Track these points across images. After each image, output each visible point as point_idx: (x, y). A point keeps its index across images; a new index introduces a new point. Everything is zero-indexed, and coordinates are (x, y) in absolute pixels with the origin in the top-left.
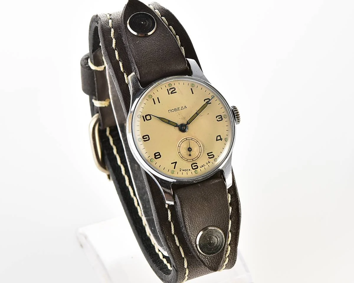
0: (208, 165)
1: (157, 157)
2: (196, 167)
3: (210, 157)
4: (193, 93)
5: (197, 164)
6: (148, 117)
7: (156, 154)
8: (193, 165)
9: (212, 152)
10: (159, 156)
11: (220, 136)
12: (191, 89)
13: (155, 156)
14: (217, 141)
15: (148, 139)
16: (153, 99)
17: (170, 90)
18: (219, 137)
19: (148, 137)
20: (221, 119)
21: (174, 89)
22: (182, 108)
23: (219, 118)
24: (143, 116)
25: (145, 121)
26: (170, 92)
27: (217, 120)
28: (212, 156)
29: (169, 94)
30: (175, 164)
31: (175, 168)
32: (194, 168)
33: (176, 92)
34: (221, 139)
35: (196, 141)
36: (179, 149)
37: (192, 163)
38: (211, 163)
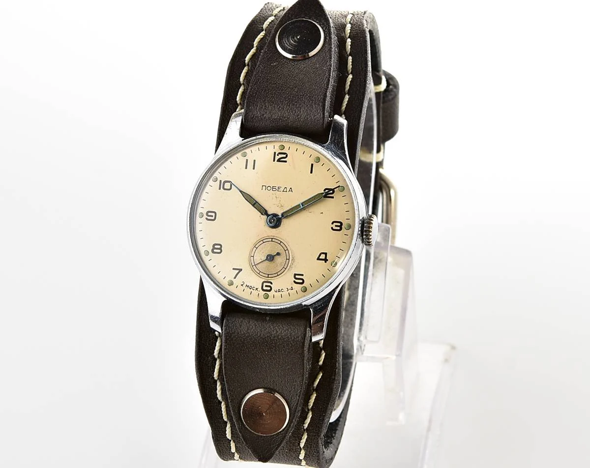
0: (289, 291)
1: (215, 251)
2: (269, 288)
3: (297, 281)
4: (311, 172)
5: (271, 283)
6: (227, 186)
7: (216, 247)
8: (265, 284)
9: (302, 275)
10: (219, 251)
11: (326, 254)
12: (312, 165)
13: (214, 248)
14: (317, 259)
15: (213, 218)
16: (247, 160)
17: (278, 155)
18: (324, 255)
19: (214, 216)
20: (339, 228)
21: (285, 156)
22: (285, 190)
23: (336, 226)
24: (221, 181)
25: (220, 189)
26: (277, 158)
27: (332, 228)
28: (301, 281)
29: (274, 161)
30: (238, 271)
31: (235, 278)
32: (265, 288)
33: (286, 162)
34: (326, 260)
35: (286, 249)
36: (254, 251)
37: (264, 280)
38: (294, 291)
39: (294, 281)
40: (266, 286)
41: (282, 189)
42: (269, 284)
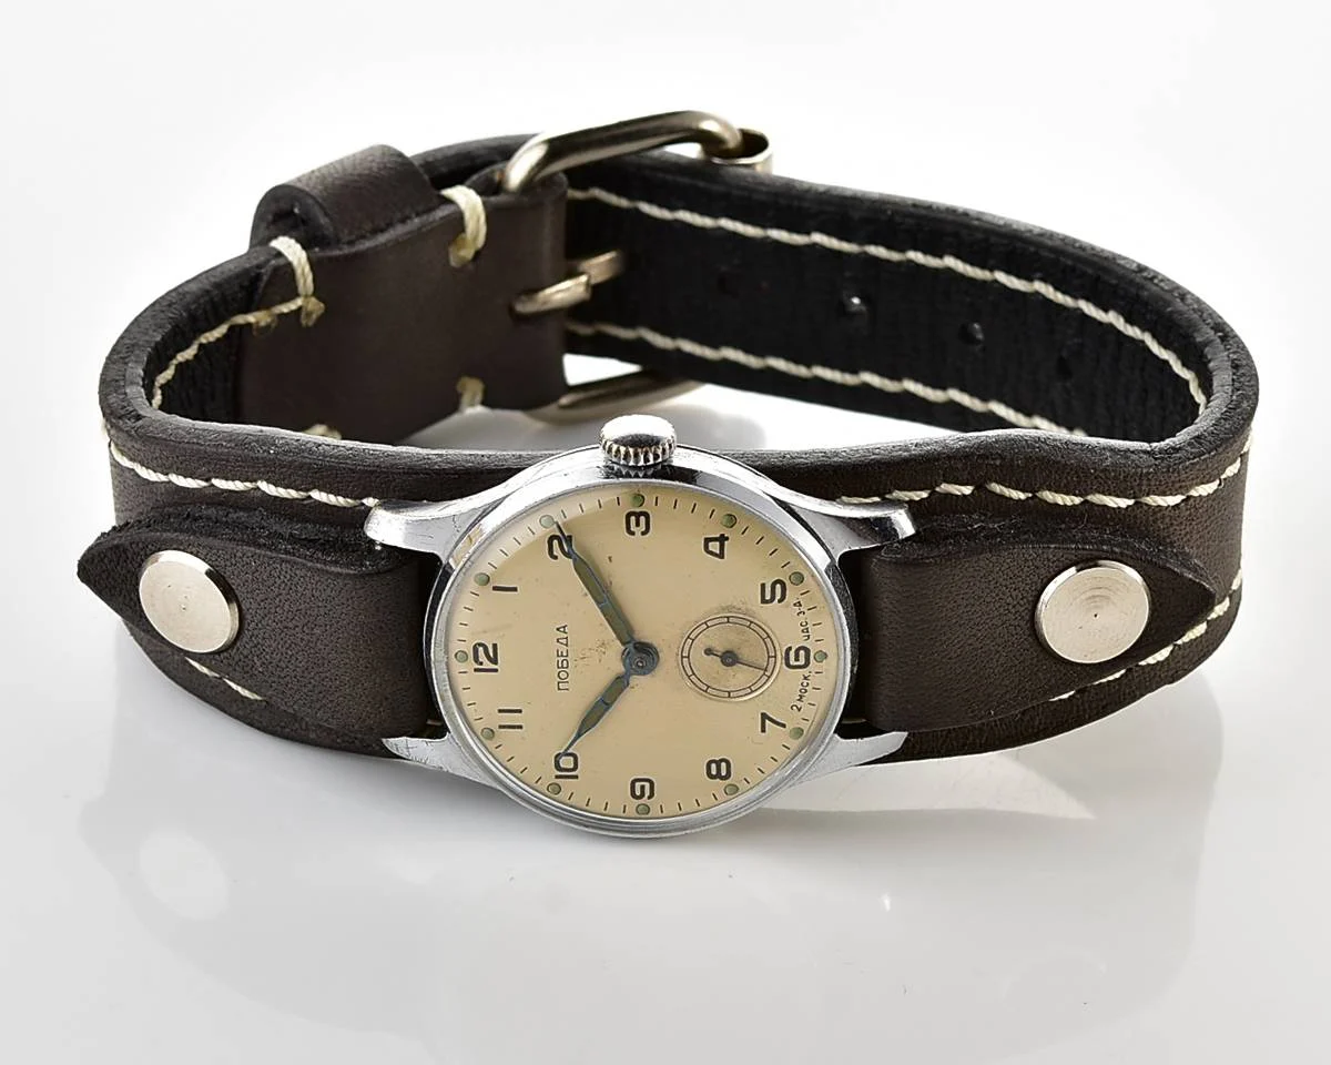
0: (806, 610)
1: (724, 773)
2: (802, 652)
3: (778, 597)
4: (515, 589)
6: (567, 762)
7: (714, 772)
9: (763, 586)
10: (723, 765)
11: (707, 541)
12: (495, 588)
13: (719, 776)
14: (722, 557)
15: (647, 785)
16: (501, 727)
18: (710, 544)
19: (641, 783)
20: (642, 519)
21: (481, 649)
22: (564, 641)
23: (638, 524)
24: (557, 777)
25: (576, 777)
26: (488, 665)
27: (643, 533)
28: (778, 587)
29: (496, 670)
30: (767, 721)
31: (783, 725)
32: (802, 662)
33: (495, 646)
34: (722, 539)
35: (704, 626)
36: (715, 693)
37: (784, 665)
38: (803, 599)
39: (780, 601)
40: (797, 659)
41: (563, 648)
42: (792, 654)
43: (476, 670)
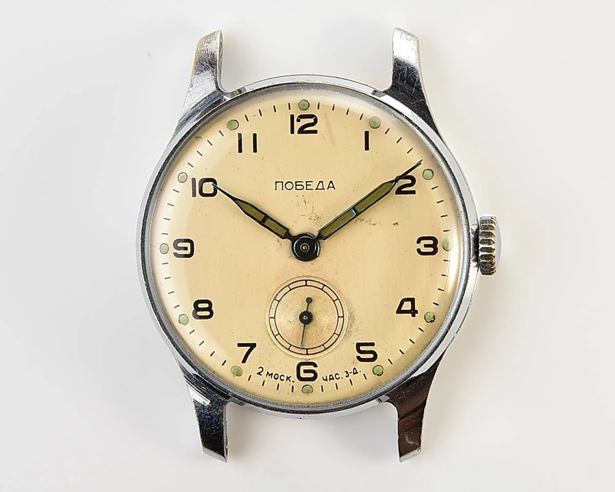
0: (349, 378)
1: (199, 313)
2: (312, 375)
3: (362, 356)
4: (367, 148)
5: (315, 365)
6: (208, 188)
7: (200, 306)
8: (303, 368)
9: (373, 344)
10: (208, 313)
11: (412, 300)
12: (367, 134)
13: (197, 309)
14: (398, 312)
15: (188, 252)
16: (240, 135)
17: (298, 121)
18: (409, 303)
19: (189, 248)
20: (431, 250)
21: (312, 120)
22: (320, 186)
23: (426, 246)
24: (194, 180)
25: (194, 195)
26: (297, 126)
27: (419, 250)
28: (371, 356)
29: (292, 132)
30: (249, 348)
31: (244, 361)
32: (303, 375)
33: (315, 132)
34: (413, 312)
35: (335, 298)
36: (274, 307)
37: (300, 361)
38: (360, 375)
39: (359, 358)
40: (305, 371)
41: (314, 186)
42: (311, 367)
43: (292, 117)
